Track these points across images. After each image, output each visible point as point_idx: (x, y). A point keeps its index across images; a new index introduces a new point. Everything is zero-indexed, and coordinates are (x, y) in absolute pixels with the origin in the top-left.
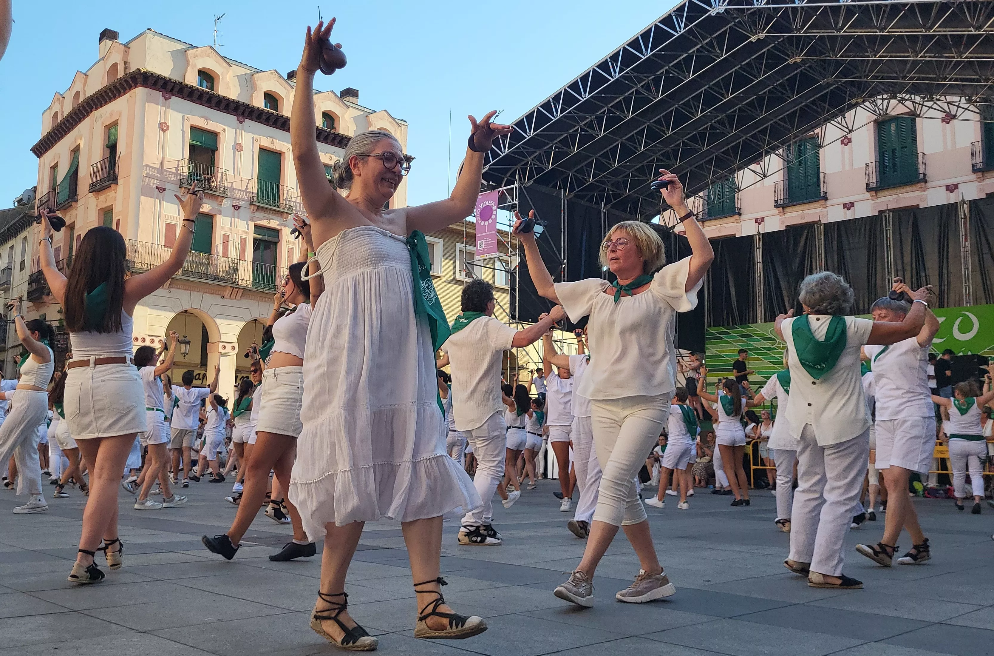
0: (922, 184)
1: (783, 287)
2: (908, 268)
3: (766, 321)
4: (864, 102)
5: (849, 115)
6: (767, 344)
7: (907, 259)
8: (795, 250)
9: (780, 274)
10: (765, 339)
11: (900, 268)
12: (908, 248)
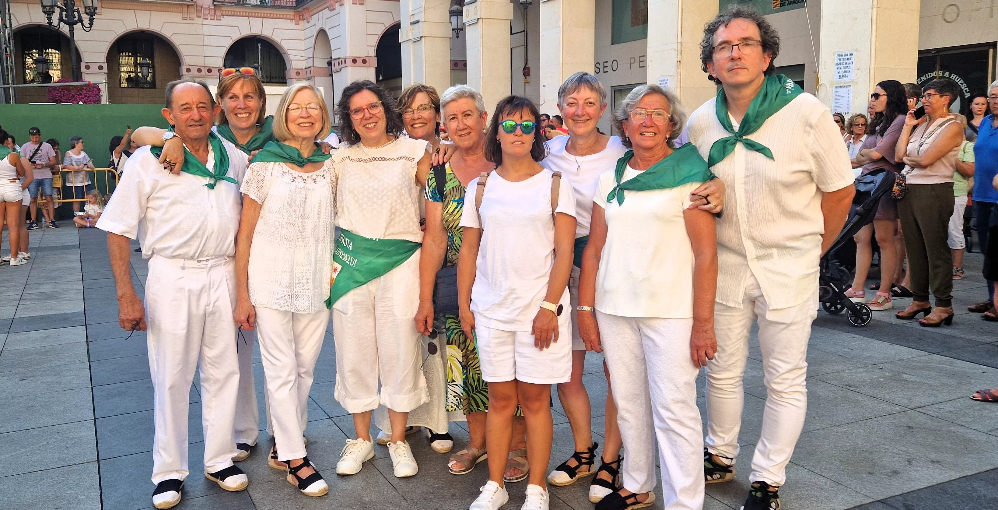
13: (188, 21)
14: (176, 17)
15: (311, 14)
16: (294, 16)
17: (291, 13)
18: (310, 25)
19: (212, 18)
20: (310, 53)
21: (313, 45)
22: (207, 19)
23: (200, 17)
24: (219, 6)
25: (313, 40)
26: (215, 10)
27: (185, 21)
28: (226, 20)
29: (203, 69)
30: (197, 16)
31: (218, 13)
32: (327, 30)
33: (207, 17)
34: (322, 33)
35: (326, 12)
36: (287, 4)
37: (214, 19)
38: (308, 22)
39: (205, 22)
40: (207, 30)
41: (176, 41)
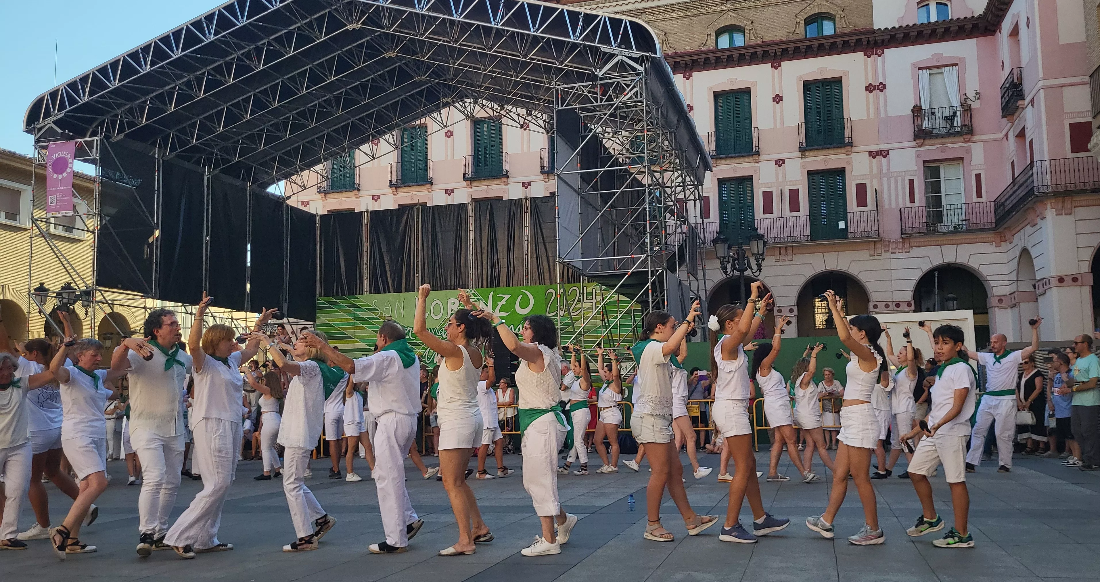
0: (505, 179)
1: (386, 262)
2: (485, 251)
3: (371, 293)
4: (453, 102)
5: (444, 111)
6: (371, 314)
7: (485, 244)
8: (398, 228)
9: (384, 249)
10: (370, 310)
11: (479, 250)
12: (485, 234)
13: (876, 257)
14: (864, 254)
15: (1013, 232)
16: (994, 237)
17: (991, 235)
18: (1013, 245)
19: (901, 251)
20: (1013, 276)
21: (1016, 267)
22: (895, 253)
23: (888, 251)
24: (907, 238)
25: (1016, 261)
26: (903, 243)
27: (872, 258)
28: (916, 251)
29: (890, 304)
30: (885, 251)
31: (907, 245)
32: (1029, 248)
33: (895, 251)
34: (1025, 252)
35: (1029, 229)
36: (984, 226)
37: (902, 253)
38: (1011, 243)
39: (893, 256)
40: (894, 264)
41: (863, 278)
